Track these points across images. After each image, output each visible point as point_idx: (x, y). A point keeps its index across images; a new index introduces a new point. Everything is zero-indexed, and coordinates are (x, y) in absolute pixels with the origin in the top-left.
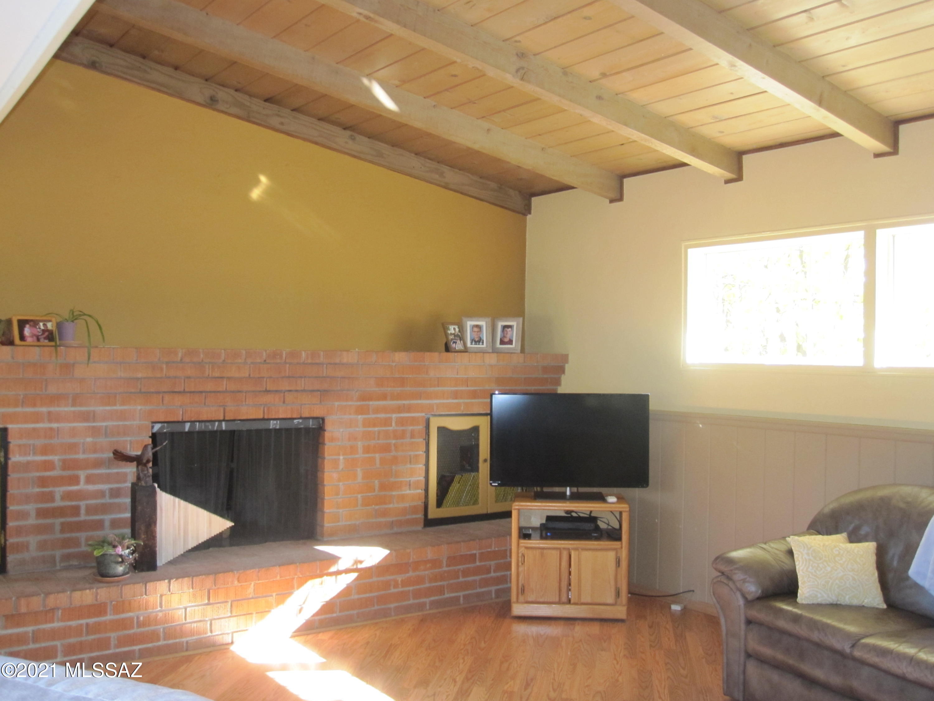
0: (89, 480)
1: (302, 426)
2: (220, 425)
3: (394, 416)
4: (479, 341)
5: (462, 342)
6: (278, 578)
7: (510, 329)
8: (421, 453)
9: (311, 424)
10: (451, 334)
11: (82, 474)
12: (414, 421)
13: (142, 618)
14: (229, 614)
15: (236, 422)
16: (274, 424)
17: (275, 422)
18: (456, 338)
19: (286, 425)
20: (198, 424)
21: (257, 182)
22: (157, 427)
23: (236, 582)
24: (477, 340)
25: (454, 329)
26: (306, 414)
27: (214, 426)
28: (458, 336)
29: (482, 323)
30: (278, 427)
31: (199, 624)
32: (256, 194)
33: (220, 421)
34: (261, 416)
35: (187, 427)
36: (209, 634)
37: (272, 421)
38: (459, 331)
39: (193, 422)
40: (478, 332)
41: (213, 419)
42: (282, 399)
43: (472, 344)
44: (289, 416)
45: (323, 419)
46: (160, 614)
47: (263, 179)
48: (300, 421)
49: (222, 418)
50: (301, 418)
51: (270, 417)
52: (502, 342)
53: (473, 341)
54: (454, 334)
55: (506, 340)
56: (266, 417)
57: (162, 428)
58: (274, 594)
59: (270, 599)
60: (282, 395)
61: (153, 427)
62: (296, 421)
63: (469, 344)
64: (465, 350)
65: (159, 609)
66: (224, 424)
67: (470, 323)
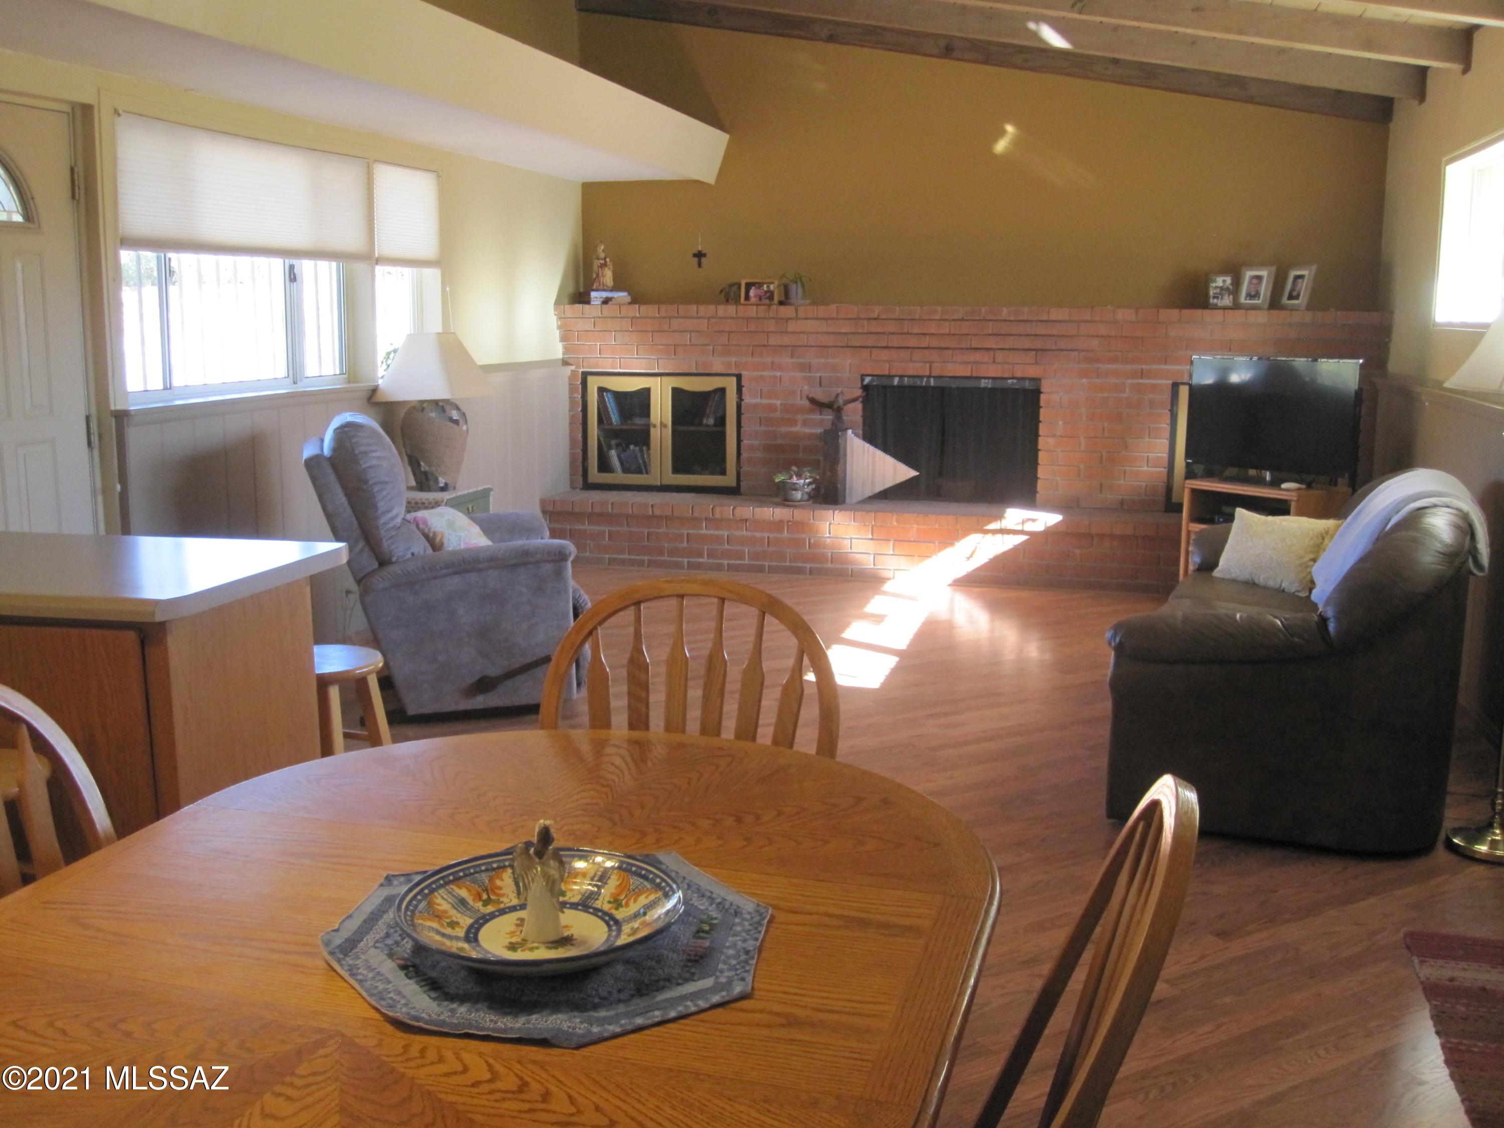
0: (805, 423)
1: (1017, 387)
2: (928, 381)
3: (1129, 381)
4: (1256, 295)
5: (1231, 297)
6: (937, 526)
7: (1300, 280)
8: (1165, 426)
9: (1027, 385)
10: (1216, 287)
11: (800, 417)
12: (1153, 388)
13: (812, 541)
14: (892, 553)
15: (945, 379)
16: (985, 383)
17: (987, 381)
18: (1224, 292)
19: (999, 384)
20: (906, 379)
21: (1003, 133)
22: (867, 380)
23: (895, 524)
24: (1253, 293)
25: (1224, 281)
26: (1019, 374)
27: (922, 382)
28: (1228, 289)
29: (1264, 273)
30: (990, 386)
31: (863, 555)
32: (1001, 146)
33: (929, 377)
34: (969, 374)
35: (896, 381)
36: (872, 566)
37: (983, 380)
38: (1232, 284)
39: (901, 377)
40: (1256, 284)
41: (921, 374)
42: (992, 358)
43: (1246, 299)
44: (999, 375)
45: (1040, 380)
46: (828, 540)
47: (1010, 128)
48: (1015, 381)
49: (928, 374)
50: (1013, 378)
51: (978, 375)
52: (1291, 297)
53: (1250, 296)
54: (1221, 288)
55: (1295, 294)
56: (974, 375)
57: (871, 381)
58: (937, 542)
59: (932, 545)
60: (992, 353)
61: (863, 380)
62: (1009, 381)
63: (1242, 299)
64: (1236, 306)
65: (828, 535)
66: (932, 380)
67: (1249, 274)
